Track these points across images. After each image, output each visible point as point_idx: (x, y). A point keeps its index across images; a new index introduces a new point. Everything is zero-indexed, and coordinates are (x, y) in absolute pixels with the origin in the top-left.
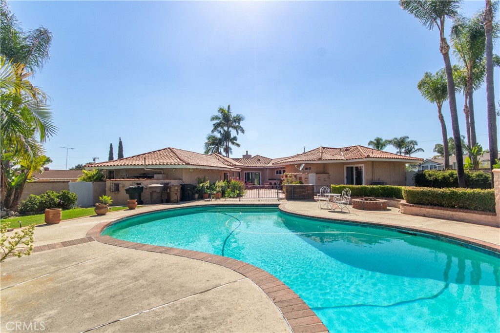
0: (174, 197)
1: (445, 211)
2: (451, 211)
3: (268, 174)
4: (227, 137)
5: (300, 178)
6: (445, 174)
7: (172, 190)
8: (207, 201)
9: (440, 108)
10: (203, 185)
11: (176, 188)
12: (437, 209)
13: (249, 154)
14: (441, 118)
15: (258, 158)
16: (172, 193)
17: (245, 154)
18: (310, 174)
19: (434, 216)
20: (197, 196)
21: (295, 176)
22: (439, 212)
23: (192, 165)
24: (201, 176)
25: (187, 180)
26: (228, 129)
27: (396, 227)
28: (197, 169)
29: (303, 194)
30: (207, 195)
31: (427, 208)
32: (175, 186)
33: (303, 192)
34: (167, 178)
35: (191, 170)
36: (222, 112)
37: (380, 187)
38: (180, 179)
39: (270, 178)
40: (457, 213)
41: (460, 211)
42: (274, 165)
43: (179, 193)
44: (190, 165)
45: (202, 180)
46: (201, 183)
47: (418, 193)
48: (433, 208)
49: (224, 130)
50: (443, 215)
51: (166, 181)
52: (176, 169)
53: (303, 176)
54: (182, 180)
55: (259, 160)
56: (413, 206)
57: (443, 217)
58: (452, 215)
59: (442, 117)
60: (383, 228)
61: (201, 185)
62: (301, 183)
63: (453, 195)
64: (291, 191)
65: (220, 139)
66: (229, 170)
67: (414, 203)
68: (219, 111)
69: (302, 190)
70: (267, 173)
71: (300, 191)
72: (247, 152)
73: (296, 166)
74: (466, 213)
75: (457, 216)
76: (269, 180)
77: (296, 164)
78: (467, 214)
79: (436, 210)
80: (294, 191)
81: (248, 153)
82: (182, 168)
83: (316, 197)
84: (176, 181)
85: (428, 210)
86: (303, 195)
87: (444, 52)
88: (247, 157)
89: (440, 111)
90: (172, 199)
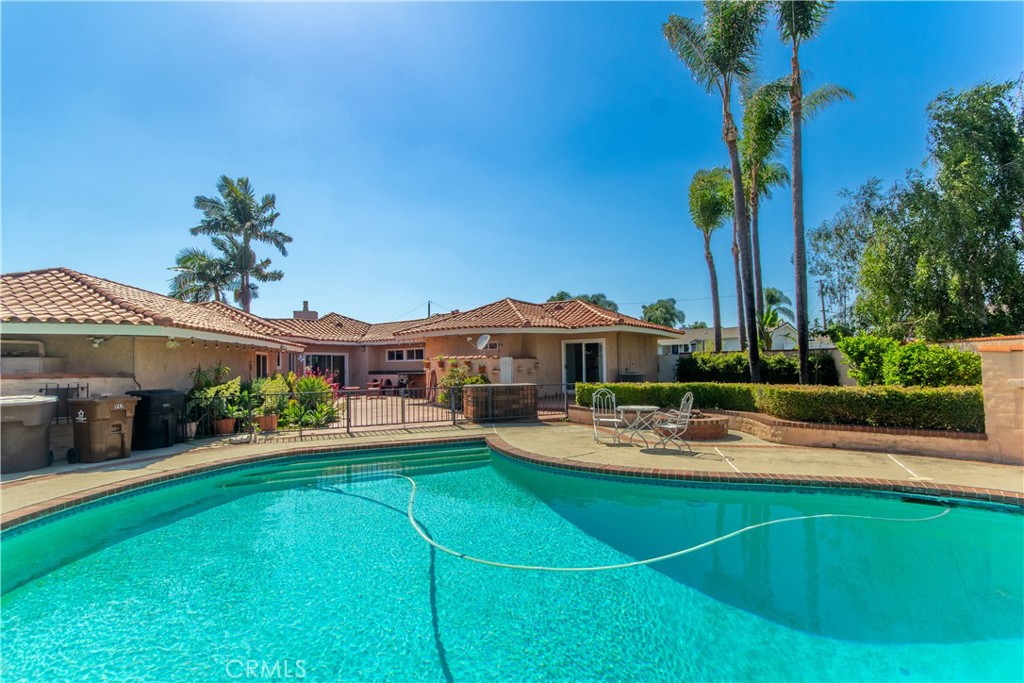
0: (106, 437)
1: (879, 435)
2: (892, 433)
3: (366, 360)
4: (243, 261)
5: (482, 369)
6: (727, 358)
7: (102, 412)
8: (242, 443)
9: (707, 241)
10: (217, 392)
11: (120, 406)
12: (862, 431)
13: (310, 309)
14: (709, 258)
15: (338, 322)
16: (97, 427)
17: (301, 308)
18: (502, 359)
19: (854, 445)
20: (193, 427)
21: (469, 363)
22: (866, 437)
23: (178, 325)
24: (207, 364)
25: (150, 375)
26: (247, 240)
27: (896, 488)
28: (193, 341)
29: (514, 406)
30: (231, 424)
31: (840, 430)
32: (110, 400)
33: (514, 402)
34: (64, 370)
35: (171, 345)
36: (229, 195)
37: (688, 386)
38: (122, 375)
39: (374, 370)
40: (905, 437)
41: (912, 434)
42: (398, 338)
43: (130, 422)
44: (172, 325)
45: (211, 376)
46: (208, 385)
47: (815, 398)
48: (851, 430)
49: (235, 244)
50: (874, 443)
51: (64, 382)
52: (106, 338)
53: (489, 363)
54: (133, 376)
55: (340, 325)
56: (808, 427)
57: (874, 447)
58: (895, 442)
59: (711, 257)
60: (859, 493)
61: (211, 392)
62: (486, 381)
63: (894, 399)
64: (487, 402)
65: (224, 266)
66: (278, 346)
67: (809, 420)
68: (221, 188)
69: (511, 397)
70: (366, 356)
71: (508, 401)
72: (306, 303)
73: (469, 339)
74: (925, 436)
75: (905, 443)
76: (370, 373)
77: (470, 335)
78: (927, 439)
79: (859, 434)
80: (493, 402)
81: (309, 306)
82: (133, 338)
83: (542, 413)
84: (110, 380)
85: (841, 433)
86: (514, 410)
87: (730, 138)
88: (306, 316)
89: (707, 248)
90: (99, 446)
